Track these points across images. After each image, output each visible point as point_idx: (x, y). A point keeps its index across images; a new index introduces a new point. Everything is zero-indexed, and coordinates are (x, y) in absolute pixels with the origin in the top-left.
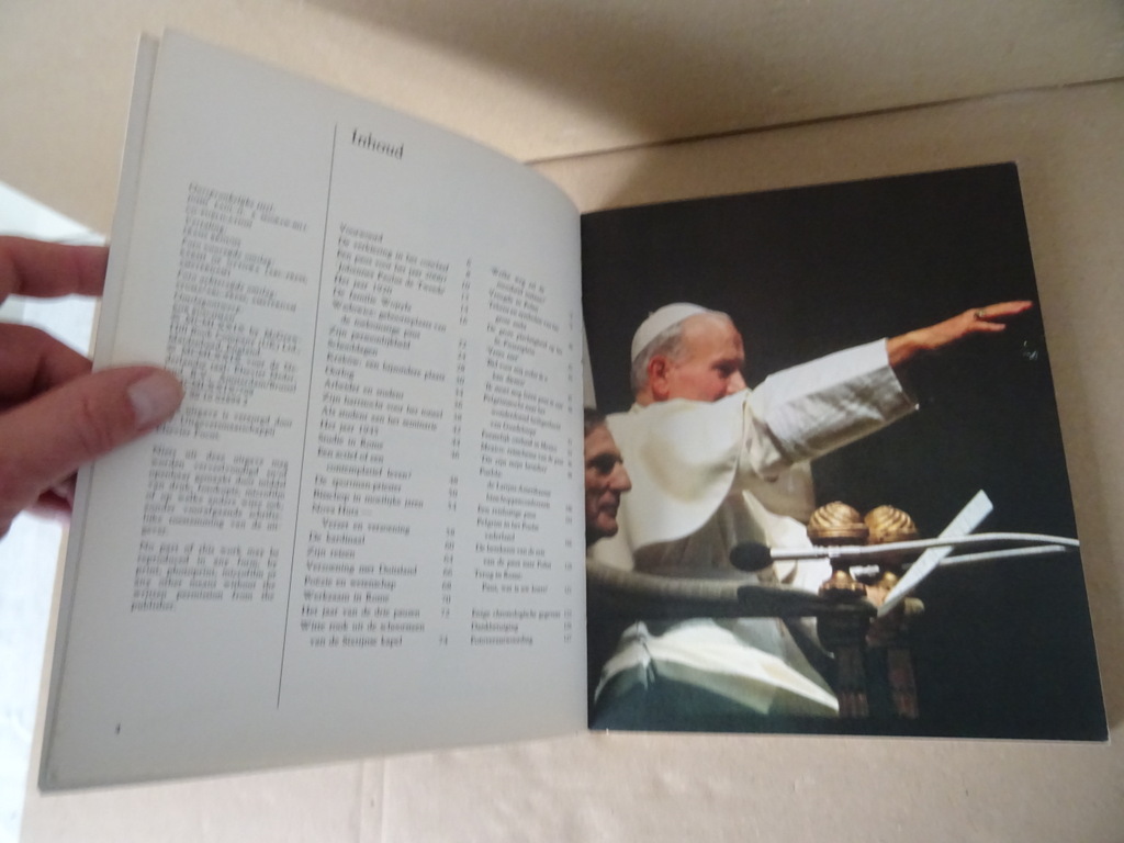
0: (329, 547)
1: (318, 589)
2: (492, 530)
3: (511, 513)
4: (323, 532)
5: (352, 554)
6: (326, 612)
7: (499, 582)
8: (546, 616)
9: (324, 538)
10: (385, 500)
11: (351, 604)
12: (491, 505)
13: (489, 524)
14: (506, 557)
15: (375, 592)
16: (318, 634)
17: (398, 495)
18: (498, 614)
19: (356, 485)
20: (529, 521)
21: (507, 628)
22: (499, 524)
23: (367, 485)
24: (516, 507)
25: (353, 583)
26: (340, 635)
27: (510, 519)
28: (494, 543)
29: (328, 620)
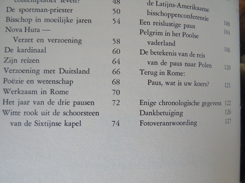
0: (20, 56)
1: (14, 87)
2: (153, 39)
3: (171, 25)
4: (14, 46)
5: (37, 61)
6: (21, 103)
7: (163, 79)
8: (209, 104)
9: (15, 50)
10: (60, 20)
11: (39, 97)
12: (152, 19)
13: (151, 34)
14: (168, 59)
15: (57, 87)
16: (16, 119)
17: (69, 16)
18: (164, 103)
19: (37, 10)
20: (189, 31)
21: (172, 114)
22: (160, 34)
23: (46, 10)
24: (176, 20)
25: (39, 82)
26: (32, 119)
27: (170, 29)
28: (156, 48)
29: (23, 109)
